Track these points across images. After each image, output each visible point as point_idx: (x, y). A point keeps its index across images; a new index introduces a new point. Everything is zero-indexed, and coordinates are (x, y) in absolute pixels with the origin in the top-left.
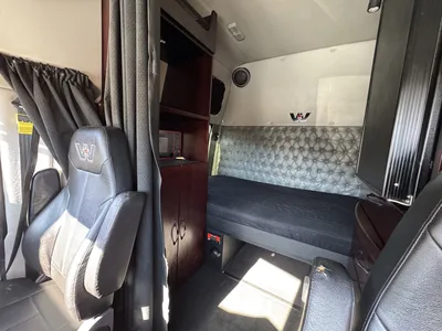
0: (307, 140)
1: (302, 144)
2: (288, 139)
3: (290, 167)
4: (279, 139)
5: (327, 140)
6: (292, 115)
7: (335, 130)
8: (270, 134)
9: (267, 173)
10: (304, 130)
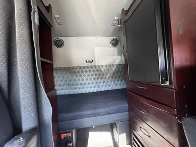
0: (94, 71)
1: (92, 73)
2: (86, 71)
3: (89, 83)
4: (82, 72)
5: (100, 70)
6: (86, 61)
7: (102, 66)
8: (78, 70)
9: (79, 88)
10: (92, 67)
